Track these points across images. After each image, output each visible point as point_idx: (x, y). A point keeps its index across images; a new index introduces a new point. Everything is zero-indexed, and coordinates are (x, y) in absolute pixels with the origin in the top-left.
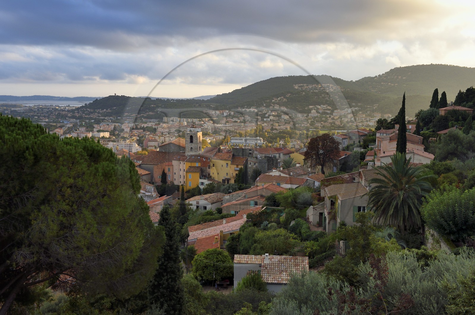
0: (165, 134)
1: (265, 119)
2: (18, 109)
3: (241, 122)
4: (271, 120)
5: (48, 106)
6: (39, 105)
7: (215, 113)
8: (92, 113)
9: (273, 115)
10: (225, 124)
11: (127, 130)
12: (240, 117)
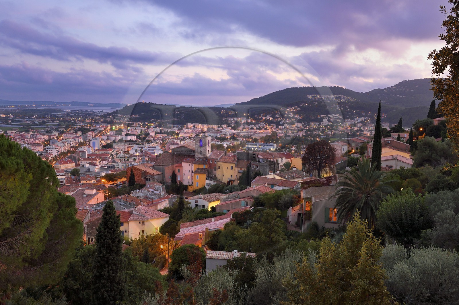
0: (186, 138)
1: (280, 127)
2: (57, 114)
3: (257, 129)
4: (285, 127)
5: (84, 111)
6: (76, 110)
7: (234, 120)
8: (122, 118)
9: (287, 122)
10: (242, 130)
11: (152, 134)
12: (257, 124)
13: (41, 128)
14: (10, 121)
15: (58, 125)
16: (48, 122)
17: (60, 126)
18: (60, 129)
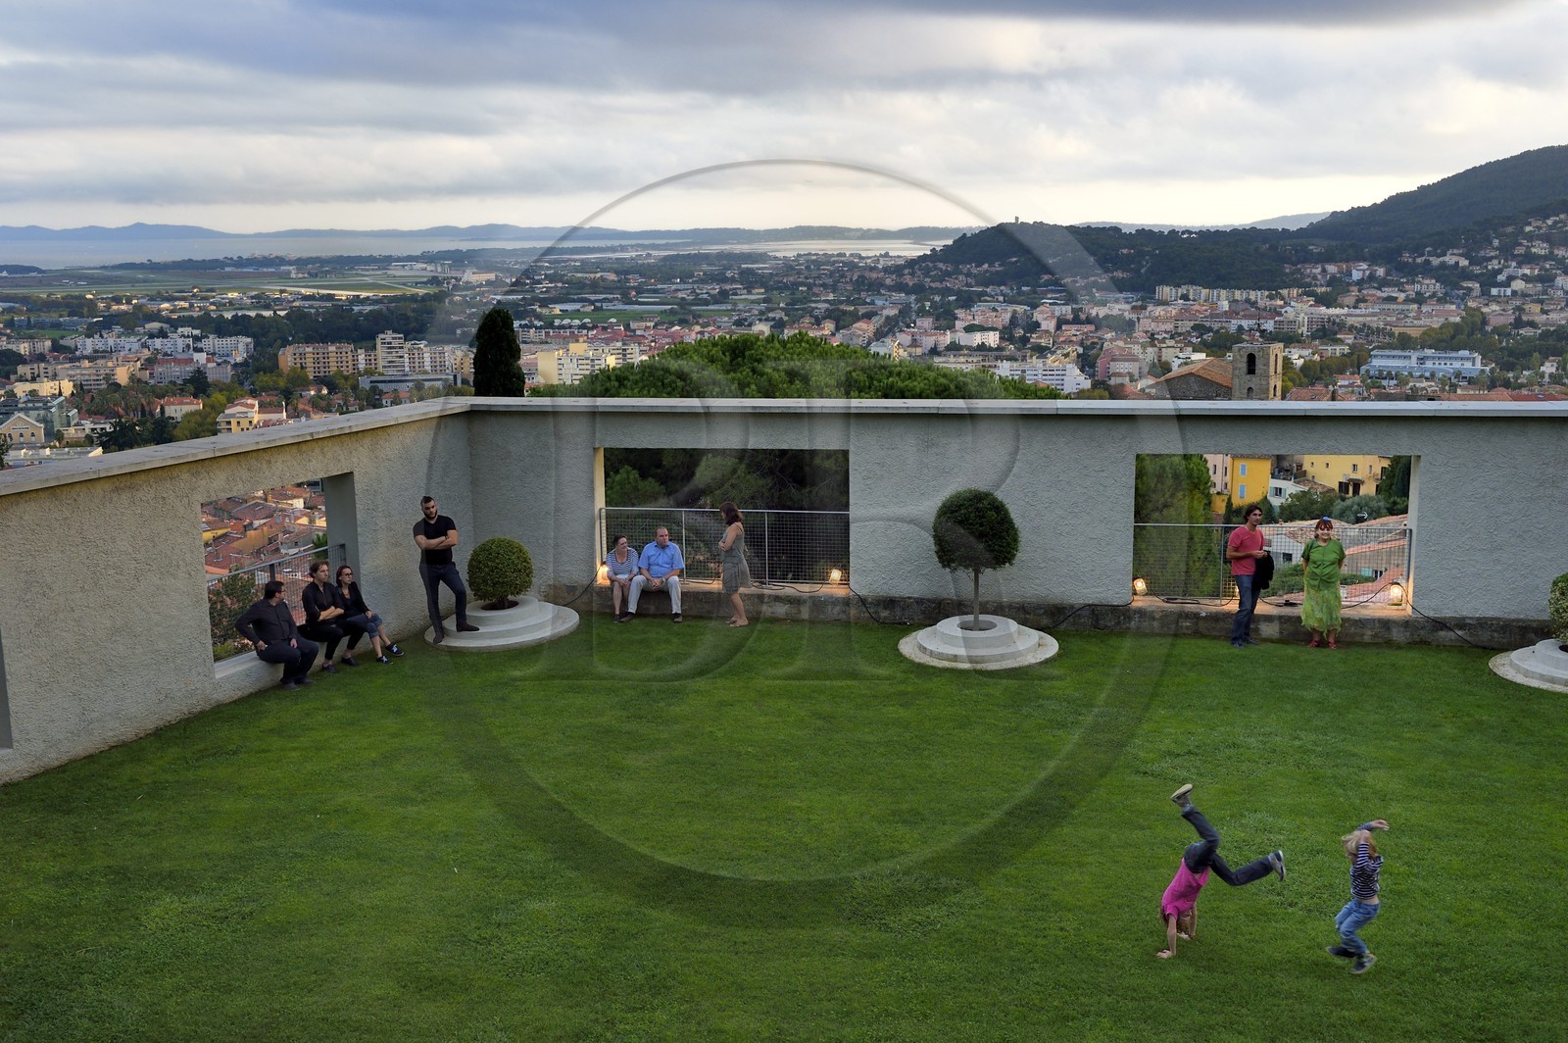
0: (1160, 337)
1: (1494, 291)
2: (756, 266)
3: (1407, 301)
4: (1514, 293)
5: (833, 255)
6: (810, 254)
7: (1324, 270)
8: (948, 274)
9: (1524, 275)
10: (1355, 307)
11: (1049, 325)
12: (1407, 283)
13: (718, 310)
14: (634, 293)
15: (765, 301)
16: (736, 294)
17: (770, 305)
18: (771, 315)
